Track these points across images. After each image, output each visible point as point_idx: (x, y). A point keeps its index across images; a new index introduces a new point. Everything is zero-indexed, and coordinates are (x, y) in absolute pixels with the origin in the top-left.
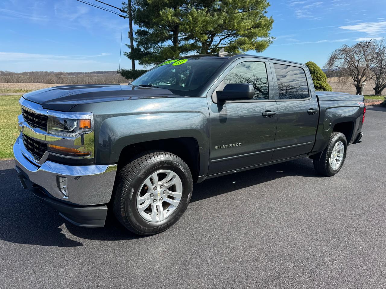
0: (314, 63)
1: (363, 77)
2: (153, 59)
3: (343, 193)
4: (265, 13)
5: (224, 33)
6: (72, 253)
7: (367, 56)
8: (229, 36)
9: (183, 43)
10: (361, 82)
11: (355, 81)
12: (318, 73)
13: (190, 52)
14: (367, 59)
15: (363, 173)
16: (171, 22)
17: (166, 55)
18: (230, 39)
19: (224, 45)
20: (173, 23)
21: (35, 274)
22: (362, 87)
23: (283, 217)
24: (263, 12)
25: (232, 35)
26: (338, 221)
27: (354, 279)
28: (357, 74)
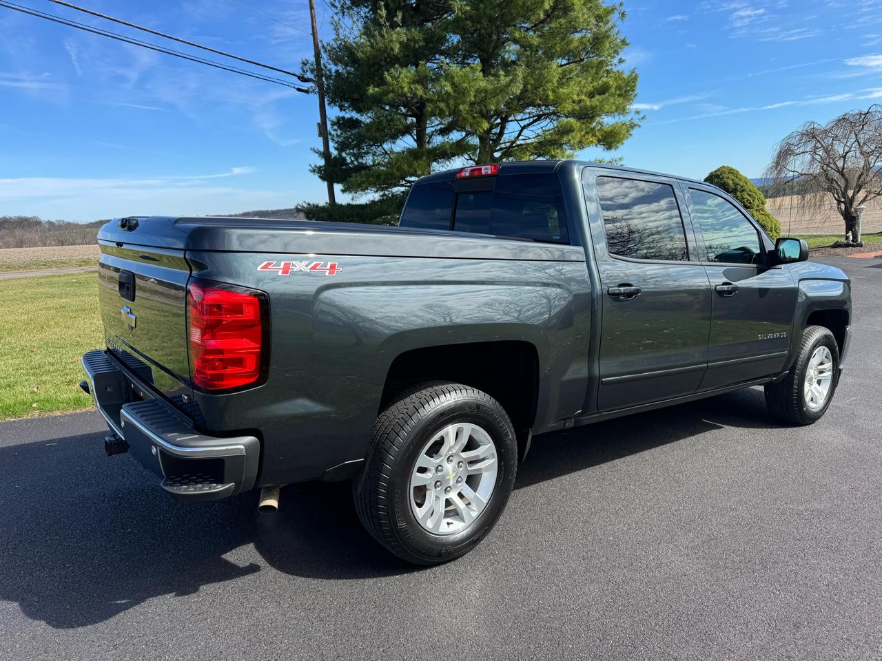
0: (734, 170)
1: (858, 192)
2: (371, 179)
3: (796, 463)
4: (620, 62)
5: (529, 113)
6: (190, 606)
7: (865, 144)
8: (539, 118)
9: (438, 140)
10: (855, 204)
11: (839, 202)
12: (743, 191)
13: (453, 158)
14: (865, 152)
15: (848, 416)
16: (409, 95)
17: (399, 169)
18: (542, 125)
19: (530, 138)
20: (412, 98)
21: (116, 649)
22: (858, 216)
23: (653, 520)
24: (615, 61)
25: (546, 116)
26: (777, 525)
27: (802, 651)
28: (843, 186)
